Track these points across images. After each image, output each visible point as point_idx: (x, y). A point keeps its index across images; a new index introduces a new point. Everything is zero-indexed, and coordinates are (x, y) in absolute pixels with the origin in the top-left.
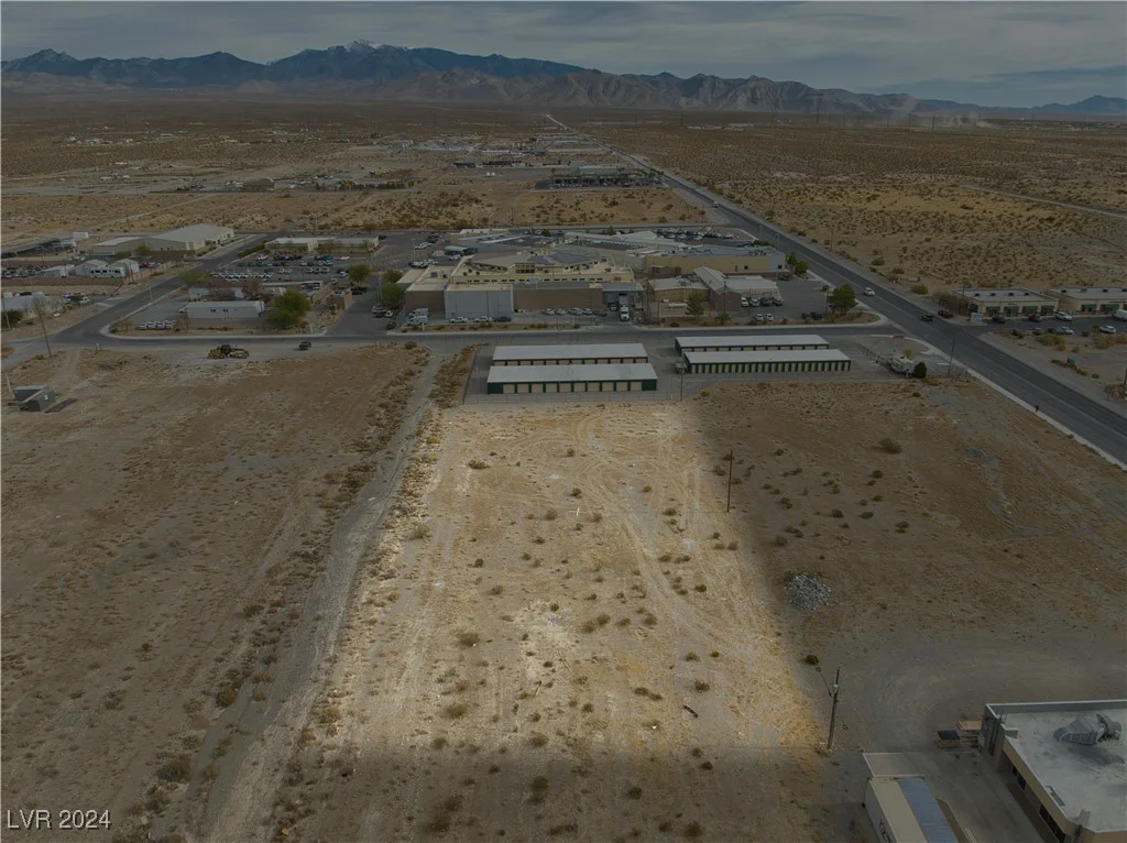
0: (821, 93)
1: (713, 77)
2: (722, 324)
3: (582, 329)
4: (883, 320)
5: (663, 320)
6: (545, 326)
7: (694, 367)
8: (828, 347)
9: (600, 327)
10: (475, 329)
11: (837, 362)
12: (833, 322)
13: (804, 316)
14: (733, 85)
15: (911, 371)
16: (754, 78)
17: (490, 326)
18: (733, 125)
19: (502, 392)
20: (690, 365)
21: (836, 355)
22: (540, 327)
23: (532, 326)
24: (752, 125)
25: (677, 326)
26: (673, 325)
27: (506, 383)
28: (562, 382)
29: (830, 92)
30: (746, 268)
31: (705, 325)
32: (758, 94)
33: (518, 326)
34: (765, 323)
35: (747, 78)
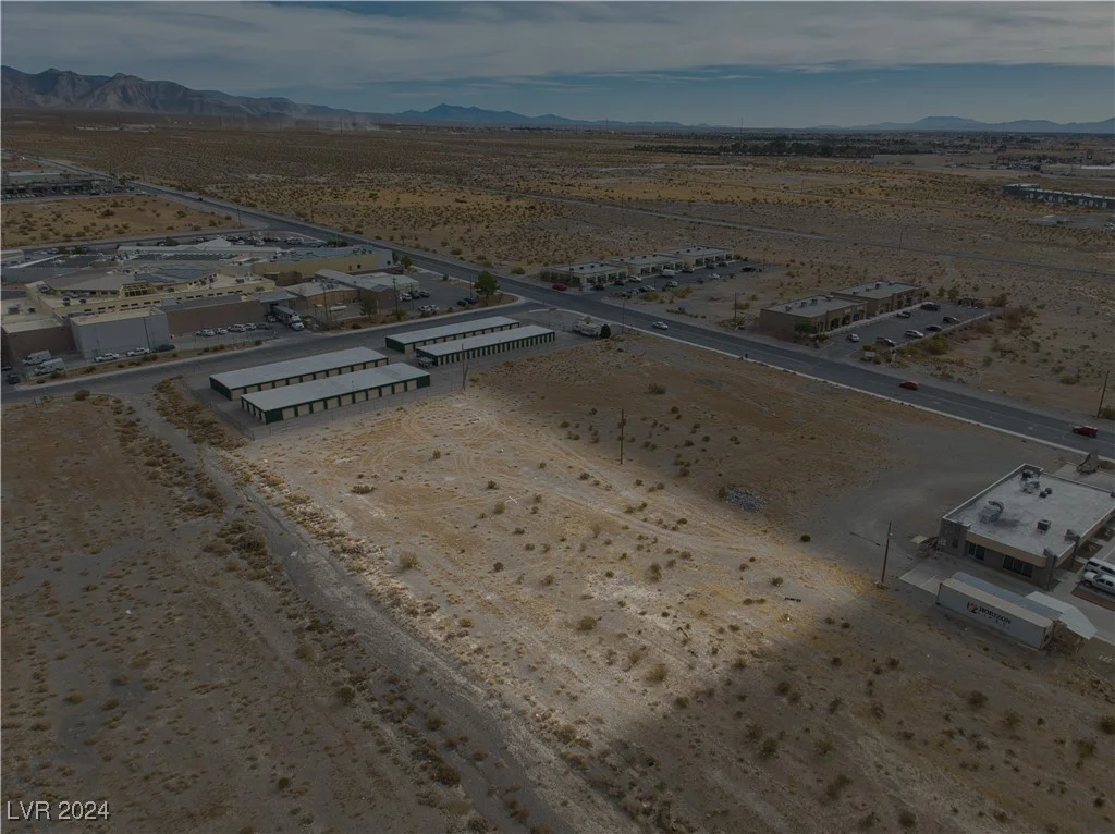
0: (200, 94)
1: (70, 72)
2: (399, 319)
3: (265, 345)
4: (522, 300)
5: (342, 324)
6: (222, 348)
7: (439, 359)
8: (519, 325)
9: (282, 340)
10: (139, 364)
11: (541, 336)
12: (487, 305)
13: (460, 303)
14: (97, 84)
15: (599, 333)
16: (119, 76)
17: (154, 359)
18: (131, 126)
19: (282, 419)
20: (435, 358)
21: (534, 330)
22: (215, 350)
23: (206, 350)
24: (153, 126)
25: (360, 328)
26: (355, 327)
27: (284, 408)
28: (343, 395)
29: (211, 94)
30: (359, 266)
31: (384, 323)
32: (130, 93)
33: (187, 353)
34: (435, 313)
35: (111, 76)
